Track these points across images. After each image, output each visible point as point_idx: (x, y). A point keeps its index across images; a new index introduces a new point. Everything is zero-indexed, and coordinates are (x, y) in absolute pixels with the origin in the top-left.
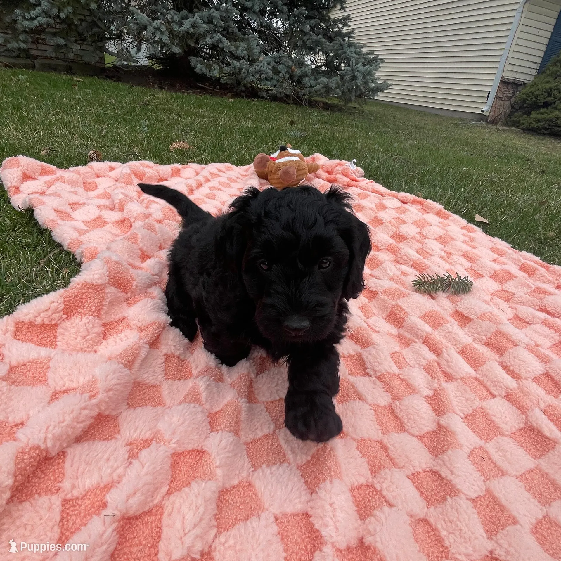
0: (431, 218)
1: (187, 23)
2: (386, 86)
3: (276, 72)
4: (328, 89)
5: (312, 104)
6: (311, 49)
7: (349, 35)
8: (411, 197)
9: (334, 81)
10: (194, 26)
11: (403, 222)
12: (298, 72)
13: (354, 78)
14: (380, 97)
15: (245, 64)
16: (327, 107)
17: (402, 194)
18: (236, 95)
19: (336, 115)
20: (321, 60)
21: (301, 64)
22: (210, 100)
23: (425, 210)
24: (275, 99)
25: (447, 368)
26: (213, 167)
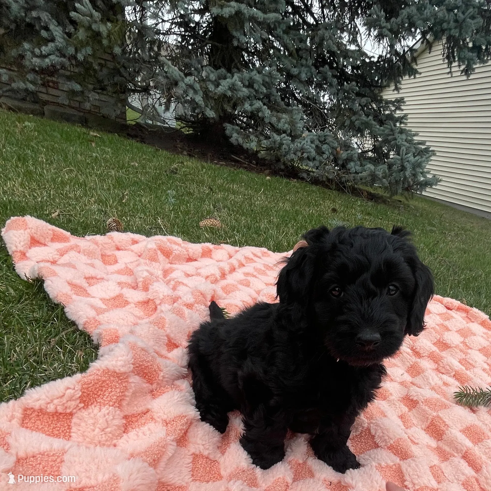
0: (476, 327)
1: (225, 84)
2: (436, 181)
3: (320, 152)
4: (374, 178)
5: (355, 192)
6: (359, 131)
7: (401, 119)
8: (456, 303)
9: (381, 170)
10: (233, 88)
11: (448, 329)
12: (344, 155)
13: (403, 168)
14: (428, 192)
15: (287, 139)
16: (372, 197)
17: (448, 300)
18: (274, 173)
19: (381, 207)
20: (368, 144)
21: (347, 146)
22: (244, 175)
23: (470, 318)
24: (316, 182)
25: (485, 486)
26: (248, 251)
